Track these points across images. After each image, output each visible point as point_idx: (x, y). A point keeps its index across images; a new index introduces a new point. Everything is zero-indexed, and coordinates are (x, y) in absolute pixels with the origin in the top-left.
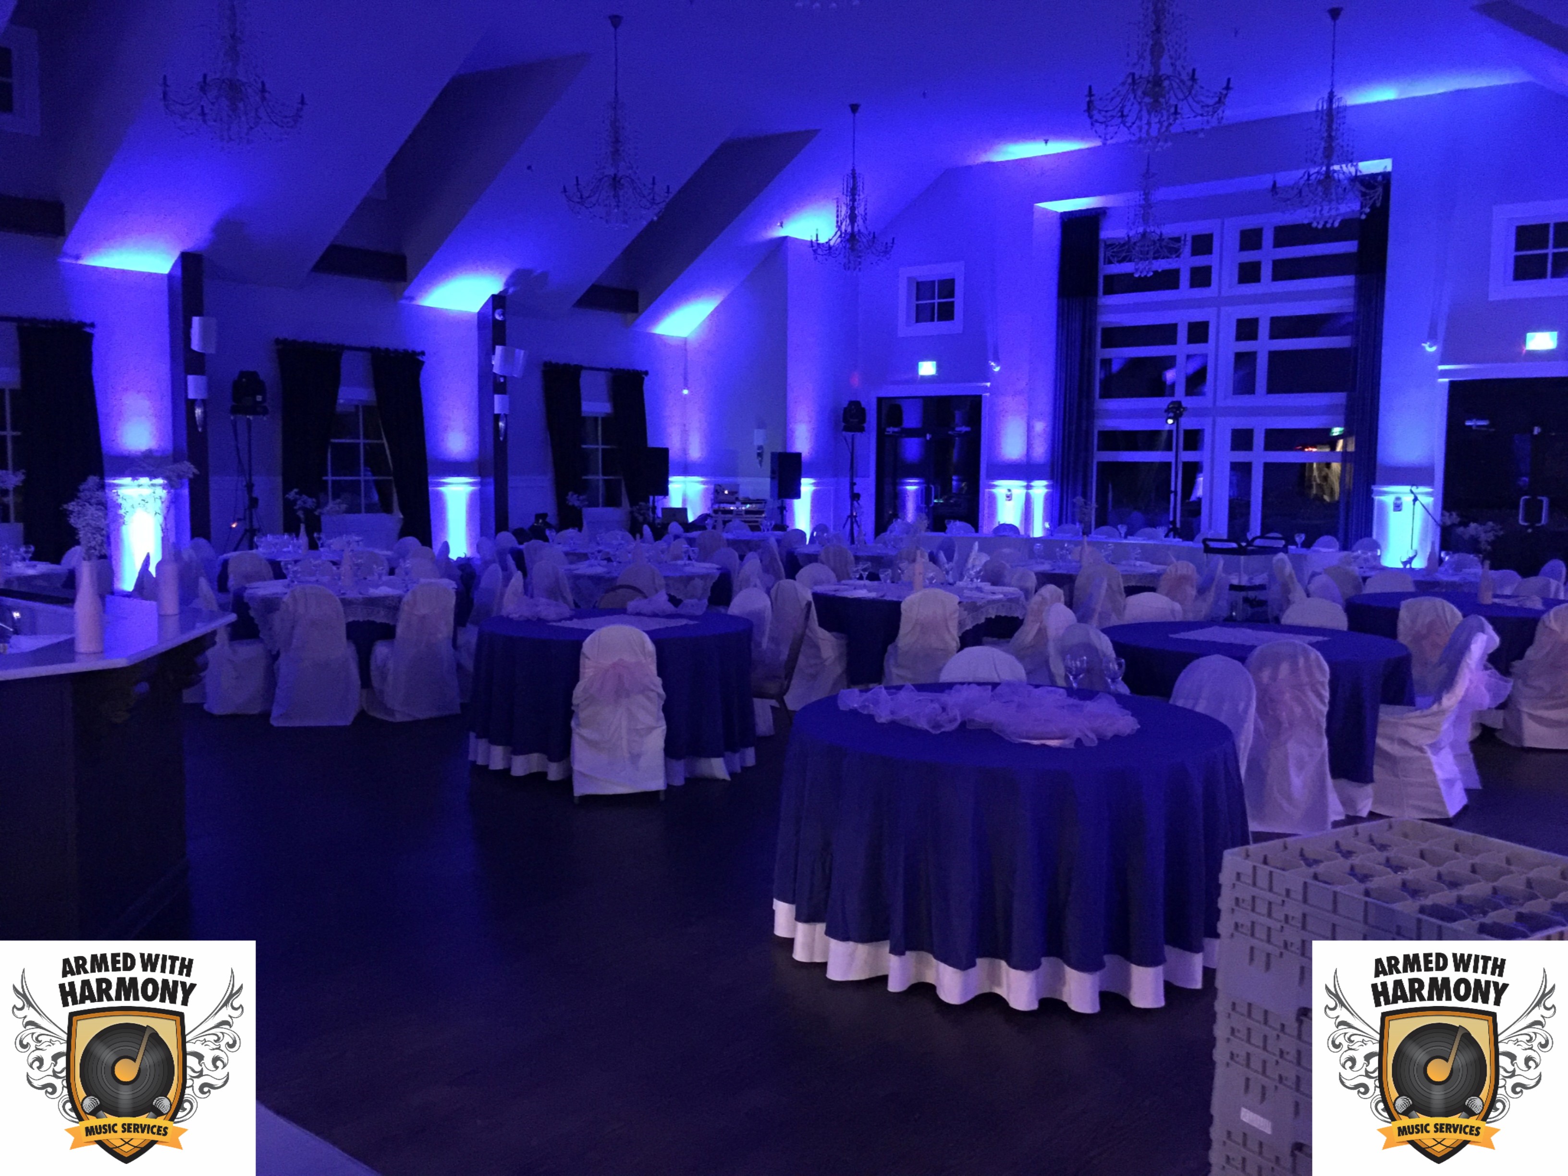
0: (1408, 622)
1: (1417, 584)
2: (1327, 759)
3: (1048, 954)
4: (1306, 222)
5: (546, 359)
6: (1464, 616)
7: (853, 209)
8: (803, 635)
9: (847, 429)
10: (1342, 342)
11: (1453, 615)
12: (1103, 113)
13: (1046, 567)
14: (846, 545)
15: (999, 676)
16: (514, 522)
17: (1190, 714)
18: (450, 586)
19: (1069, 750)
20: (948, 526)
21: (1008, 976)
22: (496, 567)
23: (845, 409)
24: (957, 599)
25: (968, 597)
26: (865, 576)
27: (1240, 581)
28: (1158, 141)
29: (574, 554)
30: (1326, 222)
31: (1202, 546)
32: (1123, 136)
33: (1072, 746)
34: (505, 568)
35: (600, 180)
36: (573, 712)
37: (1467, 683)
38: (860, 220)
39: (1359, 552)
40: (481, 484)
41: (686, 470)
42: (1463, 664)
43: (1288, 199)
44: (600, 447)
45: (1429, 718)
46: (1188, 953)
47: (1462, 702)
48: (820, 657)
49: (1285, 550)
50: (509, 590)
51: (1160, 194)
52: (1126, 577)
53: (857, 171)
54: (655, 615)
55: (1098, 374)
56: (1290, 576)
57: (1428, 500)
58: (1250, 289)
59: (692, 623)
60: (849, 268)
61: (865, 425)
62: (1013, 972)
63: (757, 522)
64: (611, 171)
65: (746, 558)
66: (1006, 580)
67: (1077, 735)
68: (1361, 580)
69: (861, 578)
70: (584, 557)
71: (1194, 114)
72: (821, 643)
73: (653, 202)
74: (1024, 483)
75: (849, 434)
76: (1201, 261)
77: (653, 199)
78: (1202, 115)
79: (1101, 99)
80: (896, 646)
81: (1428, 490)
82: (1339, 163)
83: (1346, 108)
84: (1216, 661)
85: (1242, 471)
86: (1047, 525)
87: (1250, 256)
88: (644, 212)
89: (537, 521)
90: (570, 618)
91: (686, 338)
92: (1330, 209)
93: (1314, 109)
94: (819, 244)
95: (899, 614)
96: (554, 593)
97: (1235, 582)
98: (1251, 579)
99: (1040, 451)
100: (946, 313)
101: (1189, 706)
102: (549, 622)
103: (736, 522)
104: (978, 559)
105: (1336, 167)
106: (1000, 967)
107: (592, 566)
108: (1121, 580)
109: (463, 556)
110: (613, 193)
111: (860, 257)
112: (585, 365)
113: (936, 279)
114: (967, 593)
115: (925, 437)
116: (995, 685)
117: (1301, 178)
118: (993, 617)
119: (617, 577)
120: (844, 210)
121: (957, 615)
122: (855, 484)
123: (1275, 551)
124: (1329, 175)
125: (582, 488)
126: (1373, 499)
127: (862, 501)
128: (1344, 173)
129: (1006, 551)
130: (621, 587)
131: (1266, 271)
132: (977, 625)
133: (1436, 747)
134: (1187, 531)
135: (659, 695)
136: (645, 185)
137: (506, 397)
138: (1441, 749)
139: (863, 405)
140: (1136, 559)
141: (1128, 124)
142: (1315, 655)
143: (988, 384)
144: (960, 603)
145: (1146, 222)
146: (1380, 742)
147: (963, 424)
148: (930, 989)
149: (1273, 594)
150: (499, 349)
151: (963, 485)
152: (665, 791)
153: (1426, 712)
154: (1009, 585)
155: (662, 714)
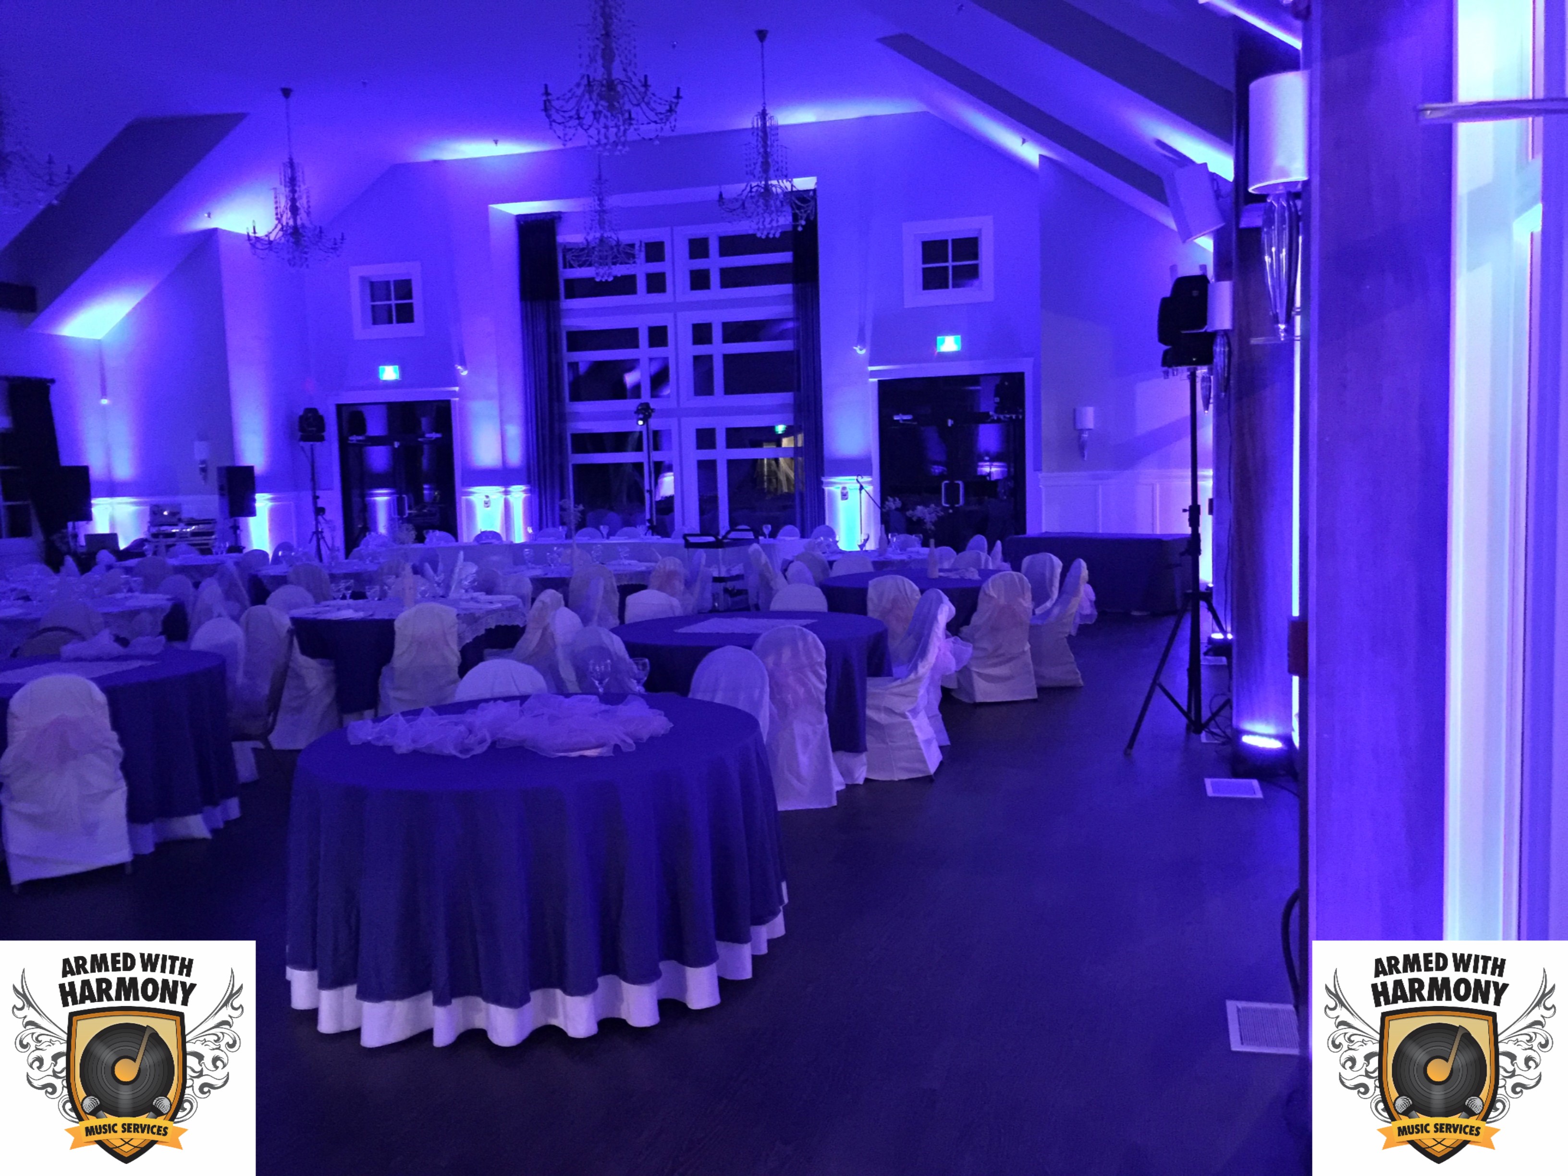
0: (876, 601)
1: (874, 563)
2: (828, 734)
3: (604, 972)
4: (751, 232)
6: (922, 591)
7: (293, 201)
8: (287, 667)
9: (304, 439)
10: (786, 345)
11: (912, 590)
12: (562, 114)
13: (538, 572)
14: (316, 562)
15: (518, 690)
17: (711, 706)
19: (608, 758)
20: (427, 536)
21: (564, 1004)
23: (301, 417)
24: (454, 612)
25: (464, 609)
26: (348, 596)
27: (719, 573)
28: (617, 145)
30: (768, 234)
31: (682, 542)
32: (581, 140)
33: (611, 754)
36: (2, 784)
37: (937, 650)
38: (302, 215)
39: (822, 538)
41: (113, 489)
42: (933, 634)
43: (734, 210)
45: (909, 686)
46: (736, 945)
47: (934, 669)
48: (305, 688)
49: (756, 540)
51: (614, 201)
52: (618, 576)
53: (296, 161)
54: (99, 659)
55: (567, 377)
56: (766, 564)
57: (869, 488)
58: (701, 295)
59: (149, 663)
60: (294, 265)
61: (324, 434)
62: (568, 998)
63: (207, 544)
65: (202, 585)
66: (501, 589)
67: (614, 741)
68: (828, 566)
69: (344, 598)
71: (647, 121)
72: (304, 672)
73: (51, 183)
74: (501, 489)
75: (307, 445)
76: (654, 267)
77: (51, 179)
78: (656, 122)
79: (558, 99)
80: (392, 667)
81: (869, 479)
82: (777, 178)
83: (777, 128)
84: (731, 652)
85: (707, 468)
86: (530, 530)
87: (699, 264)
88: (41, 194)
91: (99, 341)
92: (771, 221)
93: (750, 126)
94: (257, 238)
95: (392, 632)
97: (716, 574)
98: (728, 571)
99: (515, 456)
100: (405, 315)
101: (707, 698)
103: (182, 546)
104: (467, 571)
105: (774, 182)
106: (554, 995)
107: (5, 608)
108: (614, 580)
111: (306, 253)
113: (392, 279)
114: (464, 605)
115: (393, 445)
116: (523, 698)
117: (743, 191)
118: (493, 627)
119: (39, 619)
120: (283, 202)
121: (455, 629)
122: (318, 497)
123: (749, 542)
124: (767, 188)
126: (823, 490)
127: (328, 515)
128: (781, 187)
129: (495, 558)
130: (45, 630)
131: (715, 279)
132: (477, 637)
133: (914, 712)
134: (661, 527)
135: (115, 752)
136: (39, 164)
138: (919, 713)
139: (321, 412)
140: (626, 558)
141: (586, 127)
142: (812, 636)
143: (457, 389)
144: (458, 615)
145: (602, 228)
146: (870, 713)
147: (431, 432)
148: (481, 1034)
149: (752, 583)
151: (436, 493)
152: (132, 862)
153: (906, 681)
154: (503, 593)
155: (120, 773)
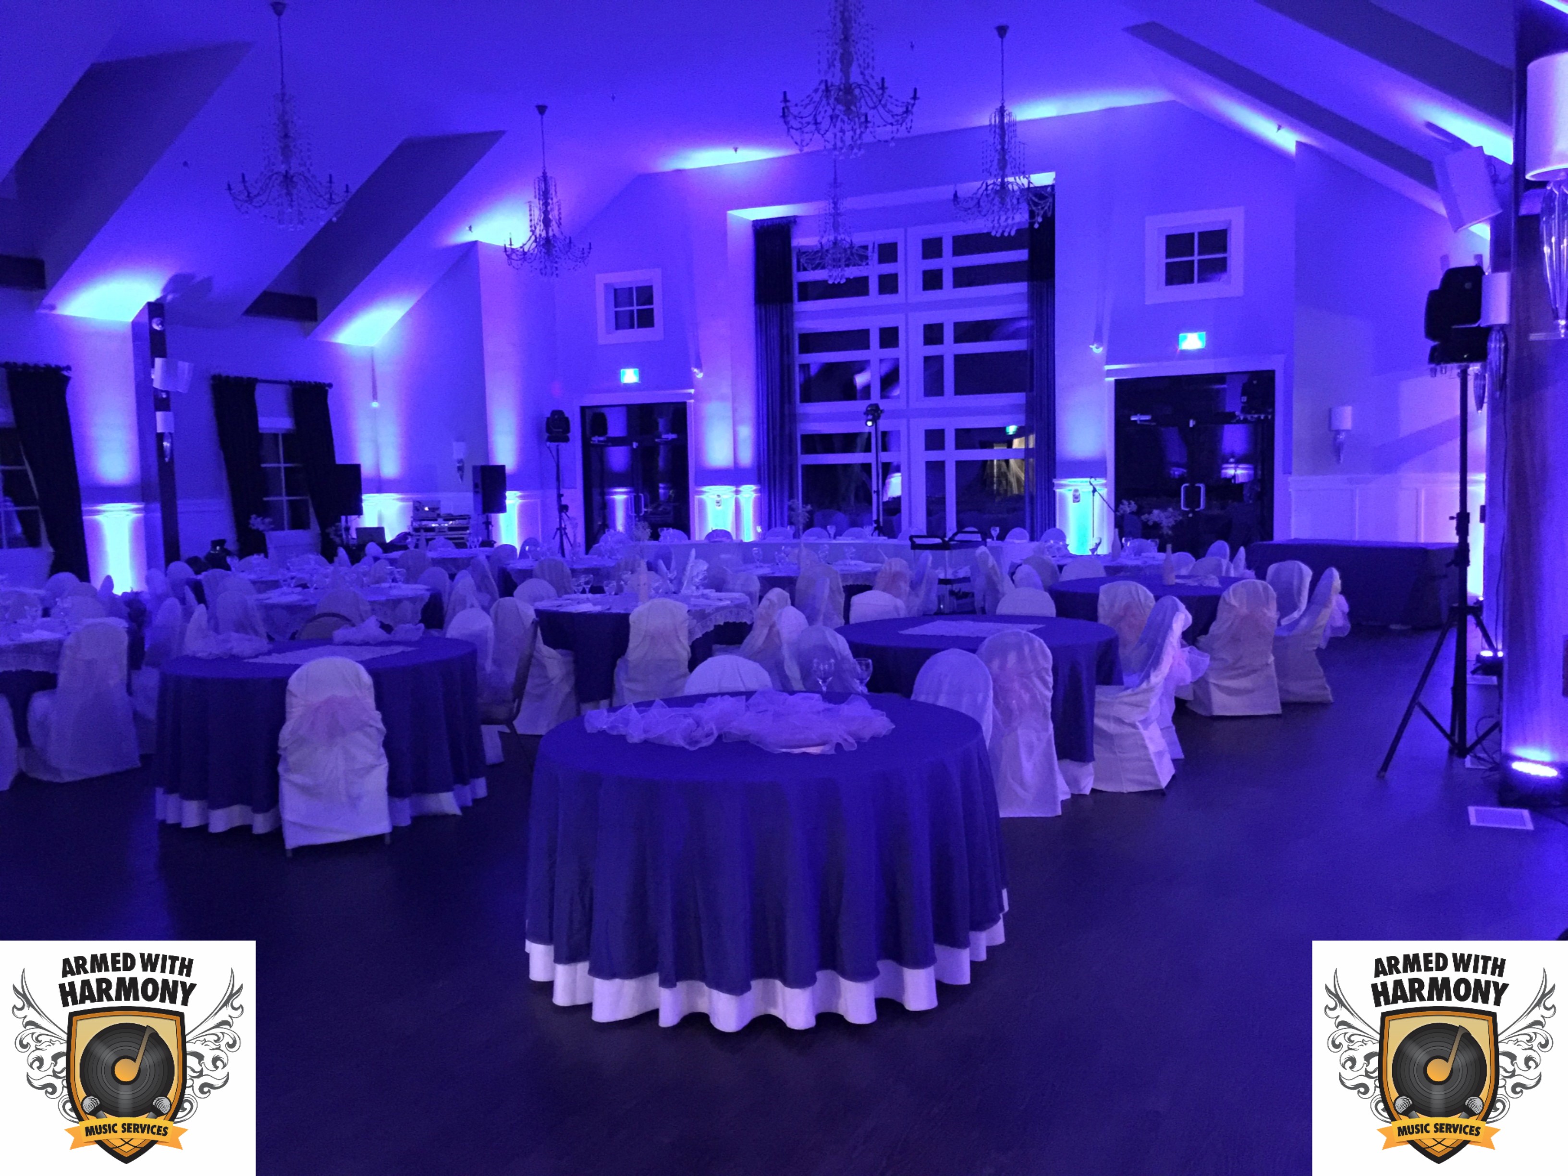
0: (1108, 604)
1: (1106, 568)
2: (1053, 742)
3: (822, 966)
4: (985, 231)
5: (216, 371)
6: (1157, 598)
7: (546, 213)
8: (531, 656)
9: (550, 439)
10: (1019, 345)
11: (1147, 597)
12: (800, 120)
13: (766, 571)
14: (559, 557)
15: (744, 686)
16: (187, 550)
18: (121, 624)
19: (830, 756)
20: (661, 534)
21: (783, 995)
22: (172, 602)
23: (548, 419)
24: (685, 608)
25: (695, 606)
26: (587, 590)
27: (946, 575)
28: (853, 148)
29: (262, 582)
30: (1003, 232)
31: (909, 543)
32: (816, 144)
33: (833, 752)
34: (183, 601)
35: (270, 178)
36: (280, 756)
37: (1171, 660)
38: (554, 225)
39: (1052, 542)
40: (146, 510)
41: (381, 486)
42: (1167, 643)
43: (969, 209)
44: (282, 465)
45: (1141, 695)
46: (955, 950)
47: (1167, 679)
48: (546, 677)
49: (984, 542)
50: (192, 626)
51: (847, 204)
52: (844, 577)
53: (549, 175)
54: (366, 644)
55: (798, 378)
56: (993, 567)
57: (1104, 491)
58: (933, 295)
59: (410, 649)
60: (545, 274)
61: (569, 435)
62: (788, 990)
63: (463, 538)
64: (283, 168)
65: (457, 577)
66: (730, 586)
67: (836, 739)
68: (1057, 569)
69: (584, 592)
70: (275, 585)
71: (884, 123)
72: (546, 661)
73: (331, 201)
74: (732, 488)
75: (553, 445)
76: (887, 268)
77: (331, 198)
78: (892, 124)
79: (796, 105)
80: (627, 661)
81: (1103, 481)
82: (1013, 174)
83: (1016, 123)
84: (955, 655)
85: (935, 470)
86: (759, 530)
87: (932, 264)
88: (322, 212)
89: (214, 548)
90: (269, 653)
91: (372, 349)
92: (1006, 219)
93: (987, 123)
94: (513, 250)
95: (627, 626)
96: (243, 626)
97: (942, 576)
98: (955, 573)
99: (747, 457)
100: (646, 320)
101: (930, 701)
102: (245, 658)
103: (440, 540)
104: (697, 568)
105: (1011, 179)
106: (774, 987)
107: (285, 594)
108: (840, 580)
109: (129, 590)
110: (285, 191)
111: (556, 263)
112: (259, 378)
113: (634, 286)
114: (693, 601)
115: (632, 445)
116: (749, 694)
117: (980, 188)
118: (722, 624)
119: (315, 606)
120: (537, 213)
121: (686, 625)
122: (562, 495)
123: (976, 544)
124: (1003, 185)
125: (264, 510)
126: (1054, 492)
127: (571, 513)
128: (1018, 184)
129: (725, 556)
130: (320, 616)
131: (948, 278)
132: (707, 633)
133: (1146, 722)
135: (378, 730)
136: (321, 184)
137: (170, 414)
138: (1150, 724)
139: (566, 414)
140: (852, 558)
141: (822, 132)
142: (1039, 642)
143: (692, 391)
144: (689, 611)
145: (836, 230)
146: (1098, 722)
147: (667, 433)
148: (703, 1019)
149: (978, 585)
150: (158, 361)
151: (671, 492)
152: (391, 833)
153: (1137, 690)
154: (733, 591)
155: (382, 751)
